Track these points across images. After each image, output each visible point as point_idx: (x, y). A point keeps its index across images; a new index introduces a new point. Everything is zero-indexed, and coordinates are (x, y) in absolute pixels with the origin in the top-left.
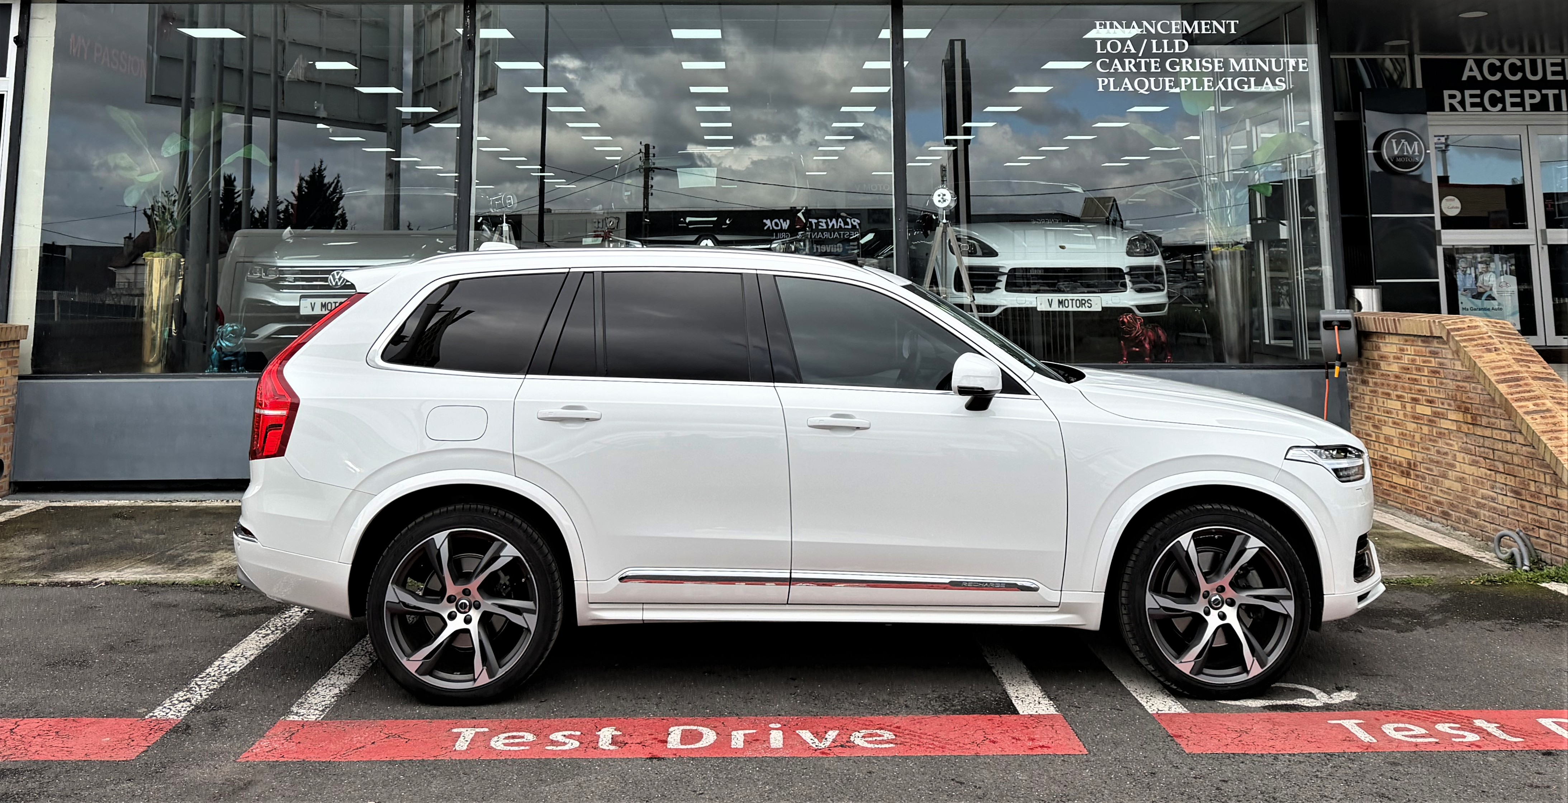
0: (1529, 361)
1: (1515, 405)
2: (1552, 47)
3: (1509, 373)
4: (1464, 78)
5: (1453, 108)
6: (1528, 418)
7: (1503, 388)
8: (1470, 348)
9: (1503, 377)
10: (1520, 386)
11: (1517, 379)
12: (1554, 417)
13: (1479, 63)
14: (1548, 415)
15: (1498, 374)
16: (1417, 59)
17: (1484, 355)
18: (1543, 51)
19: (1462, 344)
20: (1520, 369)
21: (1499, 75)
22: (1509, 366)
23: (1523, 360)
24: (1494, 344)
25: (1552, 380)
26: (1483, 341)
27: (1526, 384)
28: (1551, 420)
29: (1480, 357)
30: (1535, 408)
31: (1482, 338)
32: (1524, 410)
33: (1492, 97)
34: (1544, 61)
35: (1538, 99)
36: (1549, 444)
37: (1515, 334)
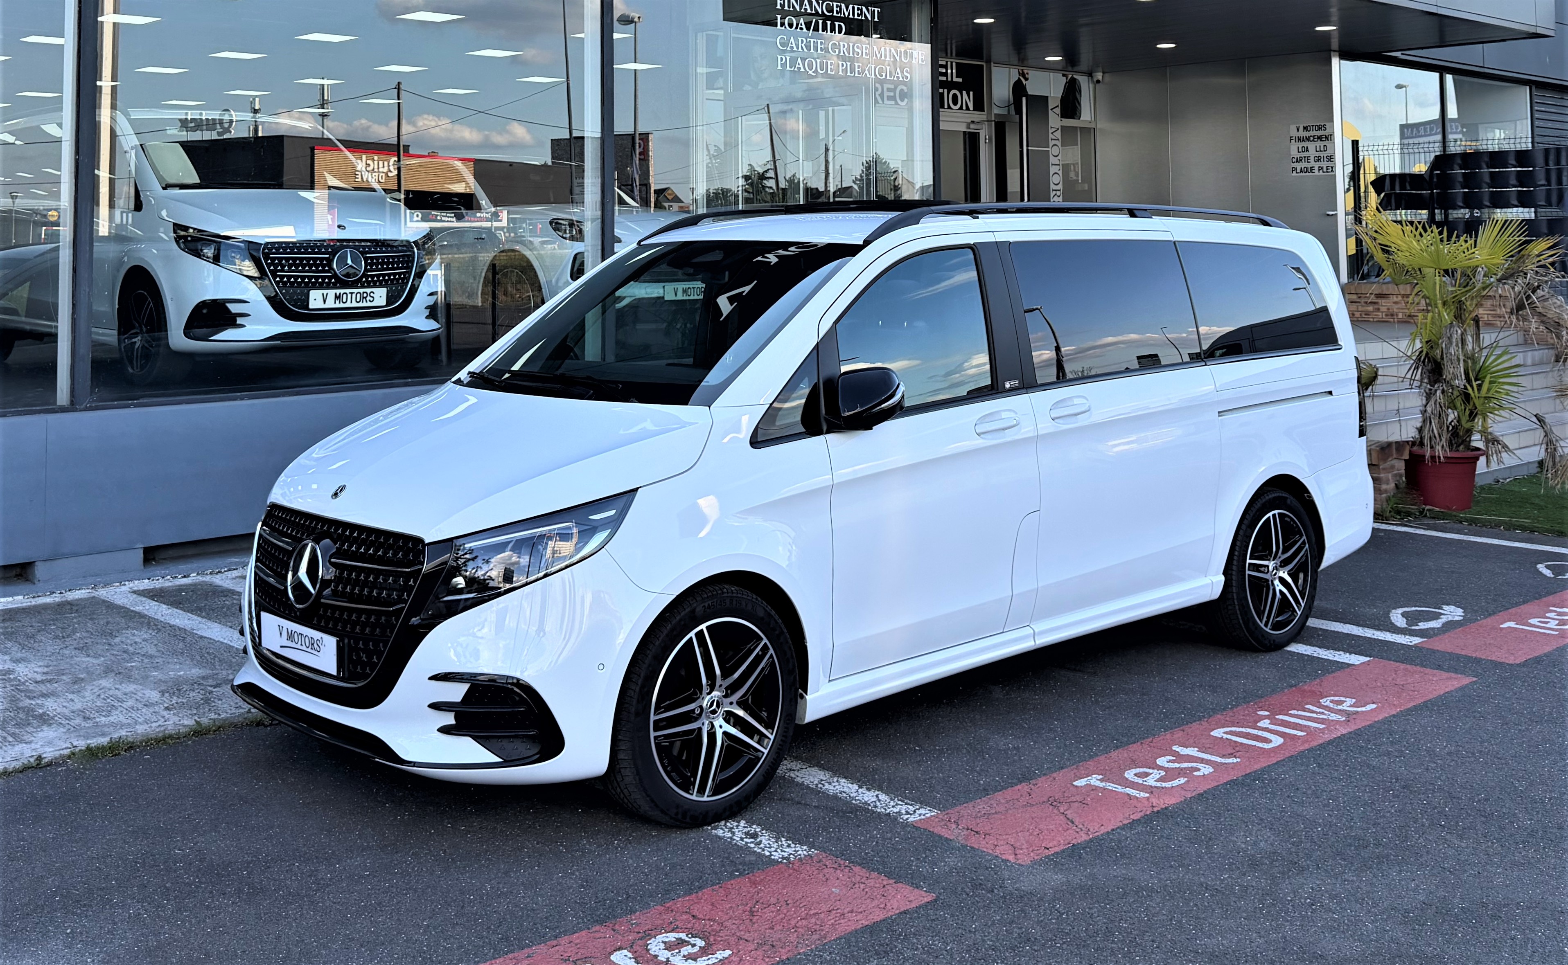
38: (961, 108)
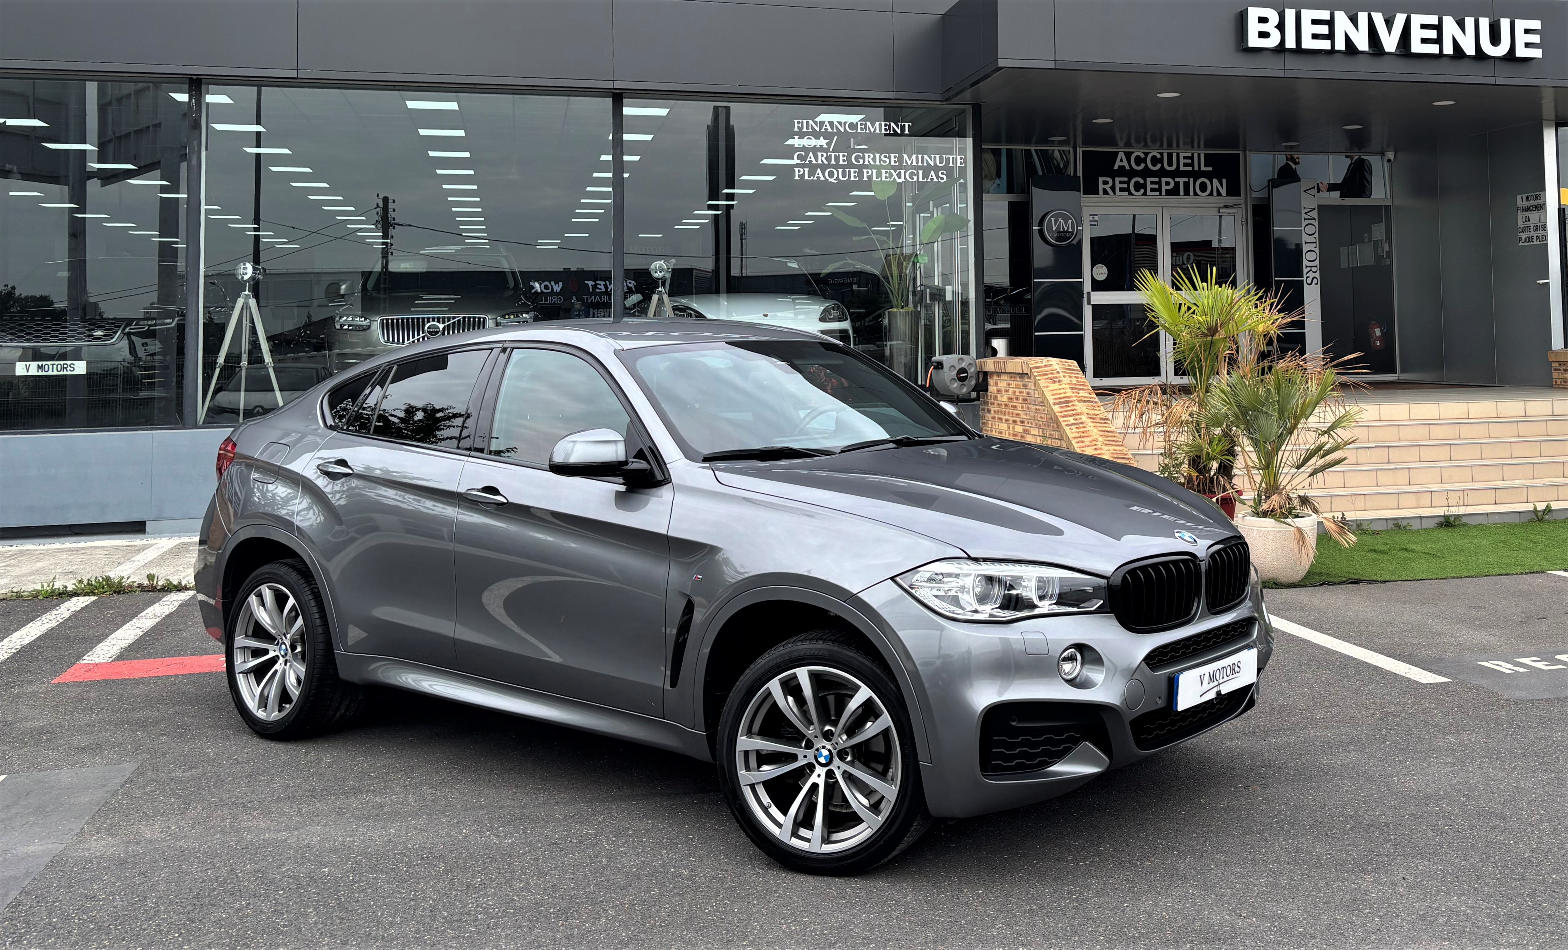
0: (1079, 389)
1: (1061, 419)
2: (1185, 144)
3: (1064, 397)
4: (1116, 167)
5: (1105, 192)
6: (1067, 429)
7: (1056, 408)
8: (1043, 381)
9: (1059, 401)
10: (1069, 406)
11: (1068, 402)
12: (1085, 427)
13: (1128, 155)
14: (1081, 426)
15: (1055, 399)
16: (1080, 151)
17: (1050, 385)
18: (1178, 146)
19: (1037, 378)
20: (1073, 395)
21: (1143, 165)
22: (1065, 393)
23: (1076, 388)
24: (1059, 377)
25: (1092, 402)
26: (1052, 376)
27: (1073, 405)
28: (1082, 430)
29: (1047, 387)
30: (1075, 422)
31: (1052, 374)
32: (1066, 423)
33: (1137, 183)
34: (1178, 155)
35: (1171, 186)
36: (1076, 445)
37: (1077, 370)
38: (1211, 194)
